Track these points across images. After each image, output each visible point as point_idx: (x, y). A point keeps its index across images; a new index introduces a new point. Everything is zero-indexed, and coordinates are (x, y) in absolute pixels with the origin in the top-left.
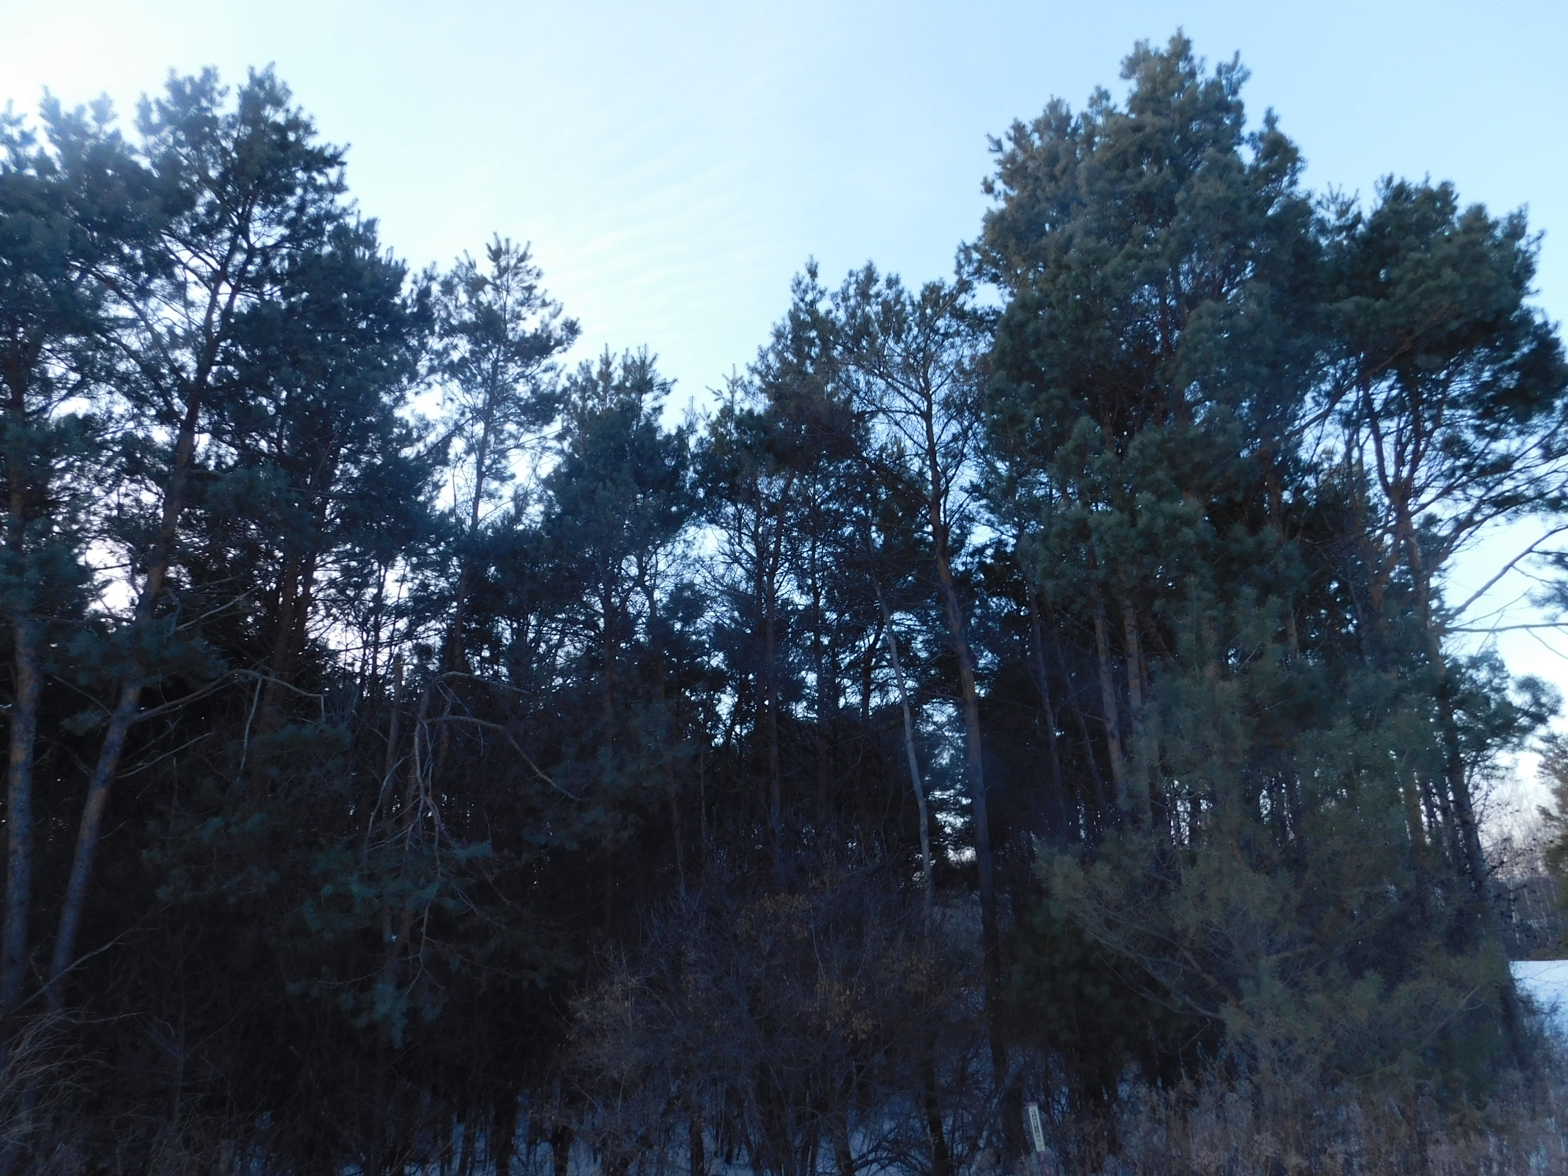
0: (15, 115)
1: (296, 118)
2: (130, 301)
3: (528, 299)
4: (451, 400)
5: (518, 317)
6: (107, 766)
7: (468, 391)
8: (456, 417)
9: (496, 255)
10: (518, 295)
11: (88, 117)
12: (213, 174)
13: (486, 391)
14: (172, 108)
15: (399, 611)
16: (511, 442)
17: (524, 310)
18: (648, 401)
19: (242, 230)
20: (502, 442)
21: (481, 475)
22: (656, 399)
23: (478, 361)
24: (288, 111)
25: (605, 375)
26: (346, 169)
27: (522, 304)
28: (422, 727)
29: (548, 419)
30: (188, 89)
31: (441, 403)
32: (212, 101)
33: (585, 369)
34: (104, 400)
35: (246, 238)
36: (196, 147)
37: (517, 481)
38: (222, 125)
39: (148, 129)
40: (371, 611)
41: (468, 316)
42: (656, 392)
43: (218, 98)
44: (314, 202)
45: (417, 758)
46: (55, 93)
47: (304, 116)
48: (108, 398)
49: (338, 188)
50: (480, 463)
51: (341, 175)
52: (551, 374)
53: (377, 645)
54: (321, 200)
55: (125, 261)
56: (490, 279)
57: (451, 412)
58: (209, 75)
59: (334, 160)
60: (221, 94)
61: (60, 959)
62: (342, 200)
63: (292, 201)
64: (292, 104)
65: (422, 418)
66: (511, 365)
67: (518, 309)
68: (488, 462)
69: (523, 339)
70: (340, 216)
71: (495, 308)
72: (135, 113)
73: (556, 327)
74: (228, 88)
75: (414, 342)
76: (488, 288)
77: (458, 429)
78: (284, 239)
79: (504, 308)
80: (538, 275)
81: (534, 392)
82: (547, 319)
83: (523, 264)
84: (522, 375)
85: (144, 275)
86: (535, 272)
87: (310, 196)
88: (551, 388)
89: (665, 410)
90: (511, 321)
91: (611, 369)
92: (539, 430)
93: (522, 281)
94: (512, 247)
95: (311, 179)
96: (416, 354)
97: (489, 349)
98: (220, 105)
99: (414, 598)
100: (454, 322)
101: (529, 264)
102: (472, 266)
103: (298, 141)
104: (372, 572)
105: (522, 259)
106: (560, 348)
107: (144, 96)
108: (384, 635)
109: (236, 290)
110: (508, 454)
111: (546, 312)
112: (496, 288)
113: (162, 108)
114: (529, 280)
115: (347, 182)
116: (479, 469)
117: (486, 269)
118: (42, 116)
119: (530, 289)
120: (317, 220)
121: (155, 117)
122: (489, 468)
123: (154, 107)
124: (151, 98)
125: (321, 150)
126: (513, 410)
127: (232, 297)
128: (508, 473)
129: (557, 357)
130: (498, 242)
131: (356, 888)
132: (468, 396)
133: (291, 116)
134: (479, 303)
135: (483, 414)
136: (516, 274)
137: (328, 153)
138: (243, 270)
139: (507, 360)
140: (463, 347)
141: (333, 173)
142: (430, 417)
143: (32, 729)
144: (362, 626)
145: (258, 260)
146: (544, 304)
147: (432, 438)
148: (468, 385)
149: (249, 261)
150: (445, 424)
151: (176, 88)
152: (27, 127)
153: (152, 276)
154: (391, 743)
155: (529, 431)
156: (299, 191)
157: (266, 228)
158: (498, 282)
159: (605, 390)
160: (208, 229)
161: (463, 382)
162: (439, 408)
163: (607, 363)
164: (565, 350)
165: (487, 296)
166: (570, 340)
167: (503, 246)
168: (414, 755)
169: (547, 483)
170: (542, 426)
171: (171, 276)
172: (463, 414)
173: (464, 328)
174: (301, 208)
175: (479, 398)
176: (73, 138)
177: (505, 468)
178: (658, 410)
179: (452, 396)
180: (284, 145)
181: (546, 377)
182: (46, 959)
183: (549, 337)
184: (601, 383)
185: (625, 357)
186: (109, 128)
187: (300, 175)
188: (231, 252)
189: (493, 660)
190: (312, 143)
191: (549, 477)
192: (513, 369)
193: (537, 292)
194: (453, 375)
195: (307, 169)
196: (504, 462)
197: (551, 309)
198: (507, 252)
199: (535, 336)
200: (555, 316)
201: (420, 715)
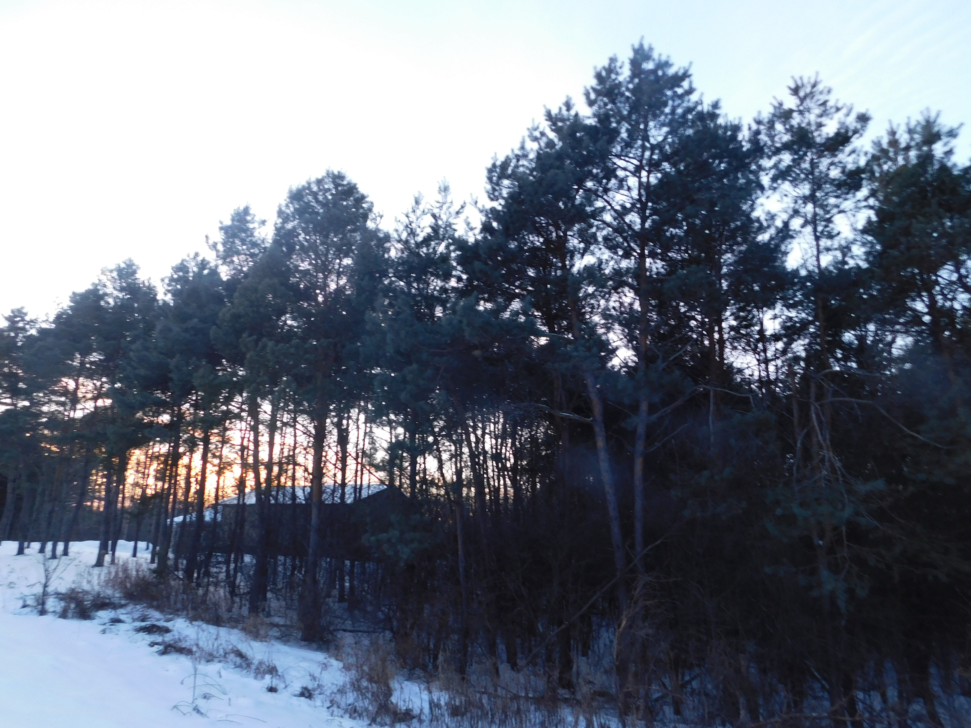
0: (536, 126)
1: (660, 60)
2: (602, 197)
3: (825, 111)
4: (786, 195)
5: (820, 125)
6: (640, 446)
7: (796, 186)
8: (792, 205)
9: (795, 91)
10: (817, 111)
11: (564, 112)
12: (625, 113)
13: (809, 183)
14: (599, 87)
15: (776, 338)
16: (835, 210)
17: (824, 120)
18: (938, 149)
19: (646, 138)
20: (828, 212)
21: (817, 239)
22: (945, 144)
23: (799, 164)
24: (654, 60)
25: (894, 143)
26: (693, 78)
27: (821, 116)
28: (816, 408)
29: (858, 187)
30: (604, 74)
31: (780, 199)
32: (617, 74)
33: (877, 144)
34: (598, 254)
35: (648, 141)
36: (613, 102)
37: (842, 236)
38: (625, 84)
39: (591, 103)
40: (758, 341)
41: (786, 138)
42: (945, 139)
43: (619, 71)
44: (679, 105)
45: (817, 428)
46: (549, 107)
47: (664, 58)
48: (600, 252)
49: (690, 91)
50: (815, 230)
51: (691, 83)
52: (854, 156)
53: (766, 361)
54: (683, 102)
55: (595, 178)
56: (794, 108)
57: (788, 203)
58: (613, 60)
59: (686, 75)
60: (621, 68)
61: (638, 548)
62: (694, 97)
63: (667, 110)
64: (655, 55)
65: (769, 213)
66: (823, 160)
67: (819, 120)
68: (820, 229)
69: (828, 139)
70: (695, 107)
71: (803, 125)
72: (583, 99)
73: (851, 122)
74: (623, 62)
75: (754, 167)
76: (795, 115)
77: (796, 212)
78: (668, 133)
79: (809, 124)
80: (829, 92)
81: (843, 172)
82: (843, 119)
83: (815, 89)
84: (832, 164)
85: (604, 181)
86: (826, 91)
87: (678, 102)
88: (856, 166)
89: (955, 150)
90: (816, 130)
91: (897, 136)
92: (854, 197)
93: (818, 100)
94: (805, 81)
95: (675, 92)
96: (756, 173)
97: (805, 154)
98: (622, 74)
99: (784, 327)
100: (778, 145)
101: (820, 87)
102: (781, 104)
103: (664, 74)
104: (754, 317)
105: (814, 86)
106: (857, 135)
107: (585, 87)
108: (770, 354)
109: (649, 172)
110: (833, 219)
111: (840, 115)
112: (801, 112)
113: (594, 89)
114: (822, 98)
115: (694, 85)
116: (815, 235)
117: (791, 103)
118: (546, 120)
119: (824, 103)
120: (684, 115)
121: (593, 96)
122: (822, 232)
123: (591, 91)
124: (589, 87)
125: (676, 73)
126: (831, 190)
127: (648, 177)
128: (835, 232)
129: (856, 142)
130: (796, 82)
131: (797, 510)
132: (797, 190)
133: (657, 61)
134: (792, 126)
135: (811, 198)
136: (812, 98)
137: (680, 73)
138: (651, 159)
139: (820, 157)
140: (787, 158)
141: (685, 84)
142: (773, 211)
143: (603, 430)
144: (755, 351)
145: (657, 151)
146: (838, 109)
147: (779, 223)
148: (795, 182)
149: (652, 154)
150: (786, 212)
151: (598, 76)
152: (541, 129)
153: (609, 180)
154: (796, 420)
155: (846, 199)
156: (670, 103)
157: (658, 131)
158: (801, 108)
159: (896, 154)
160: (628, 145)
161: (791, 182)
162: (779, 203)
163: (893, 133)
164: (861, 135)
165: (796, 120)
166: (863, 127)
167: (799, 83)
168: (814, 426)
169: (865, 231)
170: (854, 194)
171: (616, 177)
172: (796, 202)
173: (786, 147)
174: (673, 112)
175: (805, 189)
176: (560, 124)
177: (833, 229)
178: (949, 153)
179: (786, 193)
180: (658, 79)
181: (850, 159)
182: (632, 546)
183: (847, 131)
184: (891, 149)
185: (908, 124)
186: (573, 112)
187: (669, 93)
188: (643, 152)
189: (846, 358)
190: (671, 71)
191: (865, 227)
192: (824, 162)
193: (829, 104)
194: (784, 179)
195: (671, 88)
196: (831, 225)
197: (844, 111)
198: (803, 85)
199: (838, 134)
200: (848, 115)
201: (812, 400)
